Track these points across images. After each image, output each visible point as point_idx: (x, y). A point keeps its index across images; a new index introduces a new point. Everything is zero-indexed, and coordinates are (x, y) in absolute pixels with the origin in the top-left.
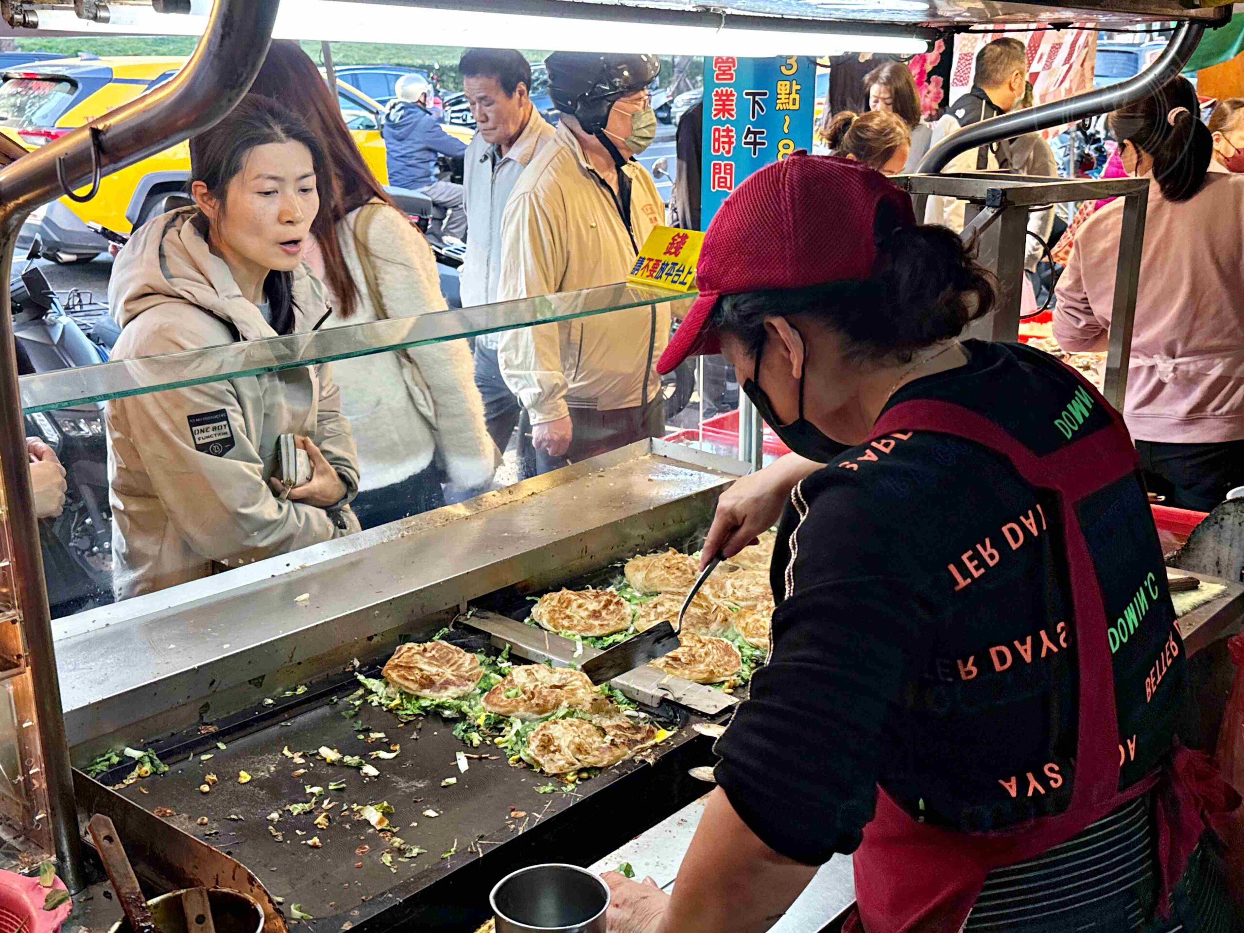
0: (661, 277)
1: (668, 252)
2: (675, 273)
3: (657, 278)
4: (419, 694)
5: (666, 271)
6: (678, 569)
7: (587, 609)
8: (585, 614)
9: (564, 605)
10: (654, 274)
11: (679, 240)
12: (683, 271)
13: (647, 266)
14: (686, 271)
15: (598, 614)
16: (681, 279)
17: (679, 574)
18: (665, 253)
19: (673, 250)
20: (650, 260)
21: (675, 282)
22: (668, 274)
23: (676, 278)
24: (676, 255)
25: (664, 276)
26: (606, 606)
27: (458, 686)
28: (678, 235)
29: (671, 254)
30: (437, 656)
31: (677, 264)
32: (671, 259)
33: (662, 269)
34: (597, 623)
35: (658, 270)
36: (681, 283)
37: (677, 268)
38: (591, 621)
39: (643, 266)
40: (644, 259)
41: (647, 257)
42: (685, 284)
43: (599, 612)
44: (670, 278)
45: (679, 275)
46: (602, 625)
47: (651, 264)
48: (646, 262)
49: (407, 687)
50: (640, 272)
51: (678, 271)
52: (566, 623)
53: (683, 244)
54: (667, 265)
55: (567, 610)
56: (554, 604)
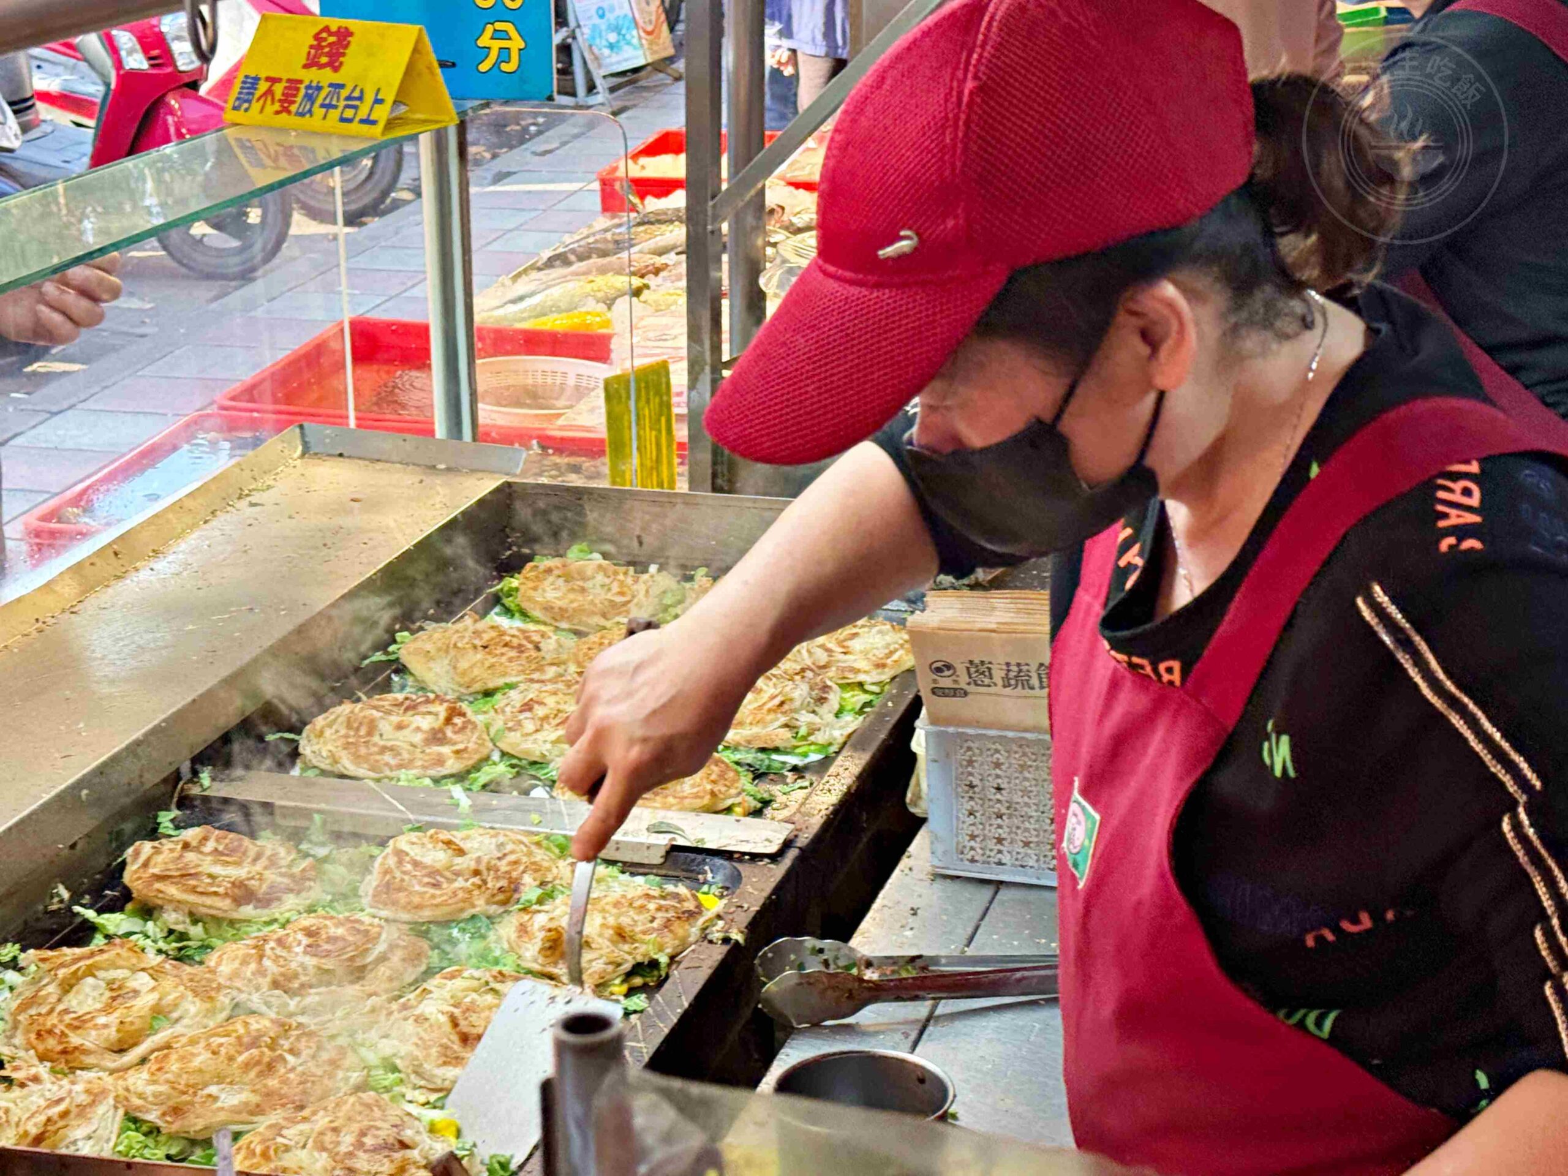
0: (310, 111)
1: (311, 63)
2: (342, 103)
3: (302, 115)
4: (235, 915)
5: (320, 101)
6: (506, 645)
7: (418, 729)
8: (418, 738)
9: (363, 732)
10: (293, 108)
11: (332, 39)
12: (360, 98)
13: (269, 92)
14: (369, 98)
15: (440, 735)
16: (363, 113)
17: (513, 653)
18: (306, 66)
19: (324, 60)
20: (273, 80)
21: (349, 121)
22: (328, 106)
23: (349, 113)
24: (336, 69)
25: (318, 112)
26: (448, 720)
27: (299, 892)
28: (326, 29)
29: (321, 66)
30: (221, 848)
31: (342, 86)
32: (326, 76)
33: (310, 98)
34: (446, 750)
35: (299, 99)
36: (362, 121)
37: (344, 93)
38: (435, 749)
39: (258, 94)
40: (257, 79)
41: (263, 75)
42: (374, 123)
43: (441, 730)
44: (334, 114)
45: (355, 107)
46: (457, 752)
47: (279, 89)
48: (263, 86)
49: (210, 907)
50: (256, 106)
51: (349, 98)
52: (387, 758)
53: (347, 46)
54: (319, 88)
55: (376, 739)
56: (343, 732)
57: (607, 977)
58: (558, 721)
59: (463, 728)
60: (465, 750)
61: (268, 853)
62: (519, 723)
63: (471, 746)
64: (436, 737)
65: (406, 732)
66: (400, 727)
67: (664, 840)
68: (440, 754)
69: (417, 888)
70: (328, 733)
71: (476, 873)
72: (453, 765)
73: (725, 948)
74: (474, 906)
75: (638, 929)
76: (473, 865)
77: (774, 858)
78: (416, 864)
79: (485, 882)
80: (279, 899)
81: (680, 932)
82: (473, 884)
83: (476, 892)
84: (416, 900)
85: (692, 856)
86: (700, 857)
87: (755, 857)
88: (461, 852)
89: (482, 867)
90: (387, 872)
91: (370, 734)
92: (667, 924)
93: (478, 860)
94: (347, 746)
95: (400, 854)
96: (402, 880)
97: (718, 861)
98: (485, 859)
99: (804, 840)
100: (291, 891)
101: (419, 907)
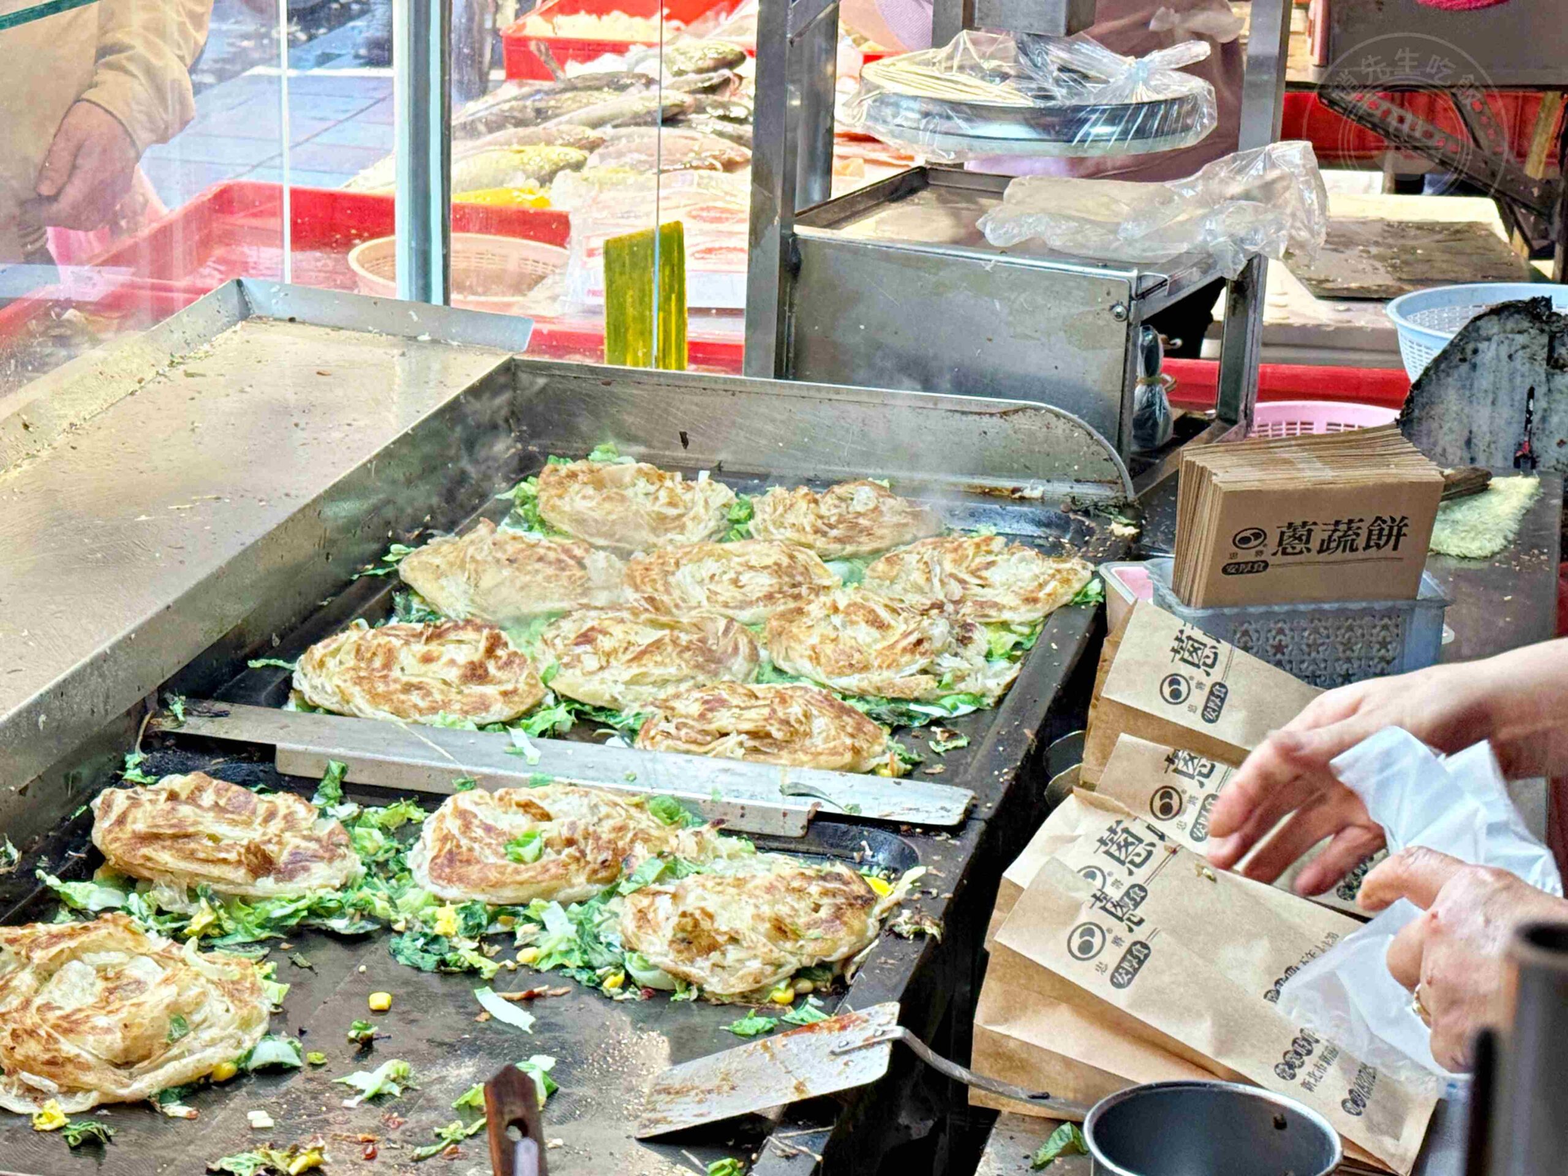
4: (251, 891)
6: (541, 559)
7: (452, 662)
8: (453, 675)
9: (378, 663)
15: (480, 672)
17: (551, 571)
26: (490, 652)
27: (331, 860)
30: (222, 803)
34: (490, 690)
38: (476, 689)
43: (482, 665)
46: (505, 694)
49: (219, 880)
52: (415, 697)
55: (396, 673)
56: (352, 663)
57: (765, 981)
58: (629, 655)
59: (509, 663)
60: (515, 692)
61: (282, 811)
62: (578, 658)
63: (522, 687)
64: (476, 673)
65: (433, 666)
66: (427, 659)
67: (806, 806)
68: (482, 696)
69: (492, 859)
70: (331, 663)
71: (570, 842)
72: (500, 711)
73: (922, 946)
74: (572, 886)
75: (802, 920)
76: (566, 833)
77: (955, 831)
78: (488, 829)
79: (583, 854)
80: (306, 869)
81: (856, 924)
82: (570, 856)
83: (573, 867)
84: (493, 875)
85: (843, 827)
86: (855, 830)
87: (929, 830)
88: (547, 817)
89: (578, 836)
90: (445, 839)
91: (387, 666)
92: (838, 914)
93: (573, 826)
94: (359, 681)
95: (463, 815)
96: (471, 850)
97: (882, 835)
98: (581, 825)
99: (987, 810)
100: (322, 858)
101: (497, 885)
